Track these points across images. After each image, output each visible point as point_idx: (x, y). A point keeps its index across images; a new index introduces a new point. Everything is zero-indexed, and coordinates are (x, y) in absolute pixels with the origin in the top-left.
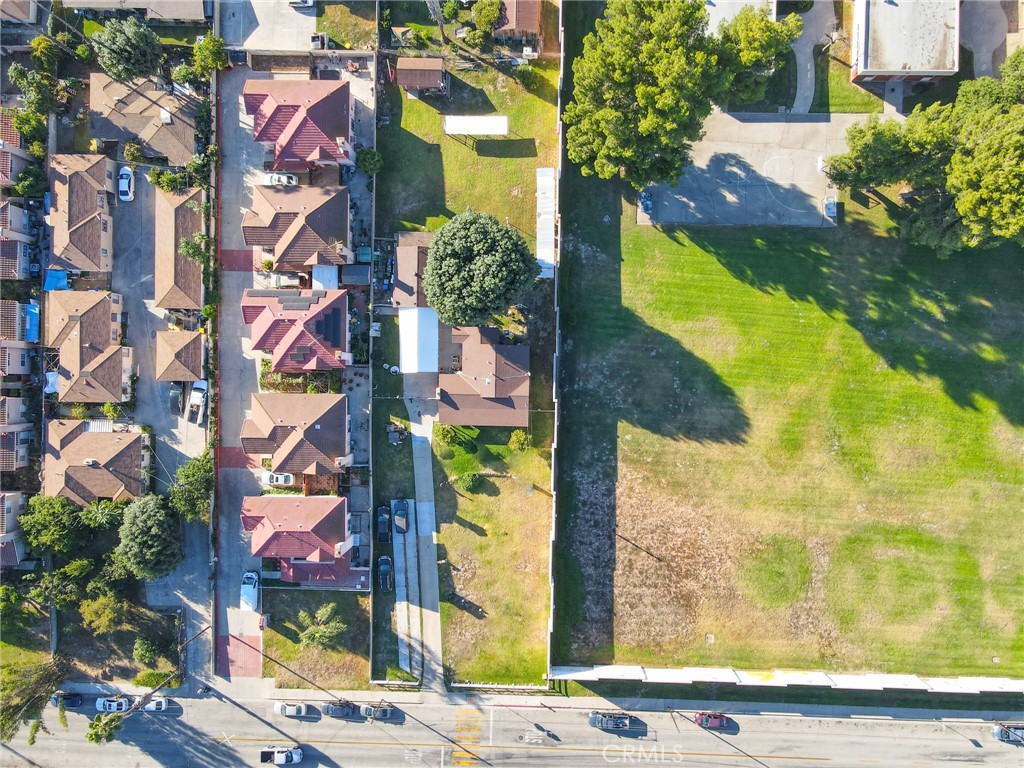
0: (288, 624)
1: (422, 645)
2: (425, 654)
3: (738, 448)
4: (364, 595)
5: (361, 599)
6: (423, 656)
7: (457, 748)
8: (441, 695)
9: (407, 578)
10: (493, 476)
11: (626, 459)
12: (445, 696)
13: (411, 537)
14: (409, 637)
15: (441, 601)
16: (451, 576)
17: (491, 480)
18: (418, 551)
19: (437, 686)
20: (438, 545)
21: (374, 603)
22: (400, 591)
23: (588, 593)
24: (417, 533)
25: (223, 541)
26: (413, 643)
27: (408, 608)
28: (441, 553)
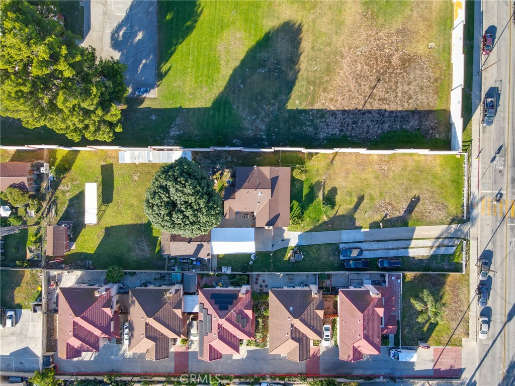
0: (425, 329)
1: (438, 238)
2: (444, 236)
3: (304, 29)
4: (404, 277)
5: (407, 280)
6: (445, 238)
7: (508, 215)
8: (472, 226)
9: (392, 249)
10: (324, 191)
11: (312, 104)
12: (473, 223)
13: (364, 246)
14: (432, 247)
15: (407, 226)
16: (391, 219)
17: (326, 193)
18: (374, 241)
19: (466, 228)
20: (370, 228)
21: (409, 271)
22: (401, 253)
23: (401, 127)
24: (362, 242)
25: (369, 373)
26: (437, 244)
27: (412, 248)
28: (374, 226)
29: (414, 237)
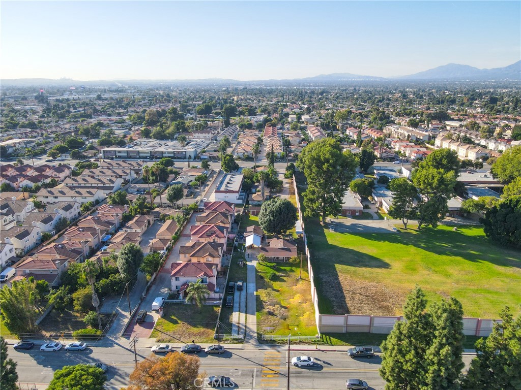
0: (173, 317)
1: (246, 326)
2: (247, 329)
4: (217, 306)
5: (215, 308)
7: (265, 368)
13: (243, 293)
14: (239, 323)
19: (253, 341)
20: (256, 295)
24: (246, 292)
27: (239, 314)
28: (258, 297)
29: (247, 315)
